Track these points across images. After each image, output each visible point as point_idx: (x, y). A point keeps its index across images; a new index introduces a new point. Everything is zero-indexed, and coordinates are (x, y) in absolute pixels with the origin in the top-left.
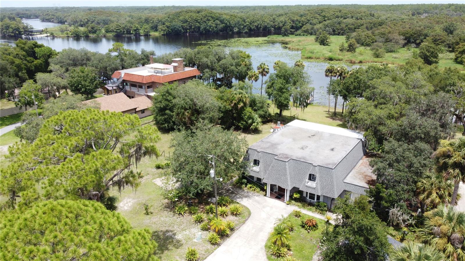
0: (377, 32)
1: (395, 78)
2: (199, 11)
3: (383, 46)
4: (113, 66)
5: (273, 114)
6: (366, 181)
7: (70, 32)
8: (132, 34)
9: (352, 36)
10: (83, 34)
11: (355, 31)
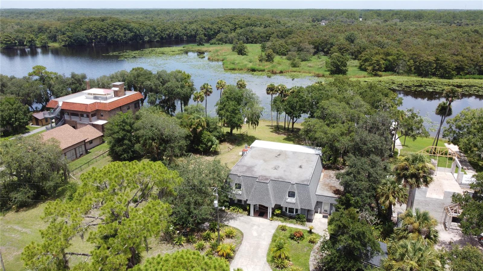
0: (289, 41)
3: (297, 56)
6: (332, 191)
8: (26, 45)
9: (268, 46)
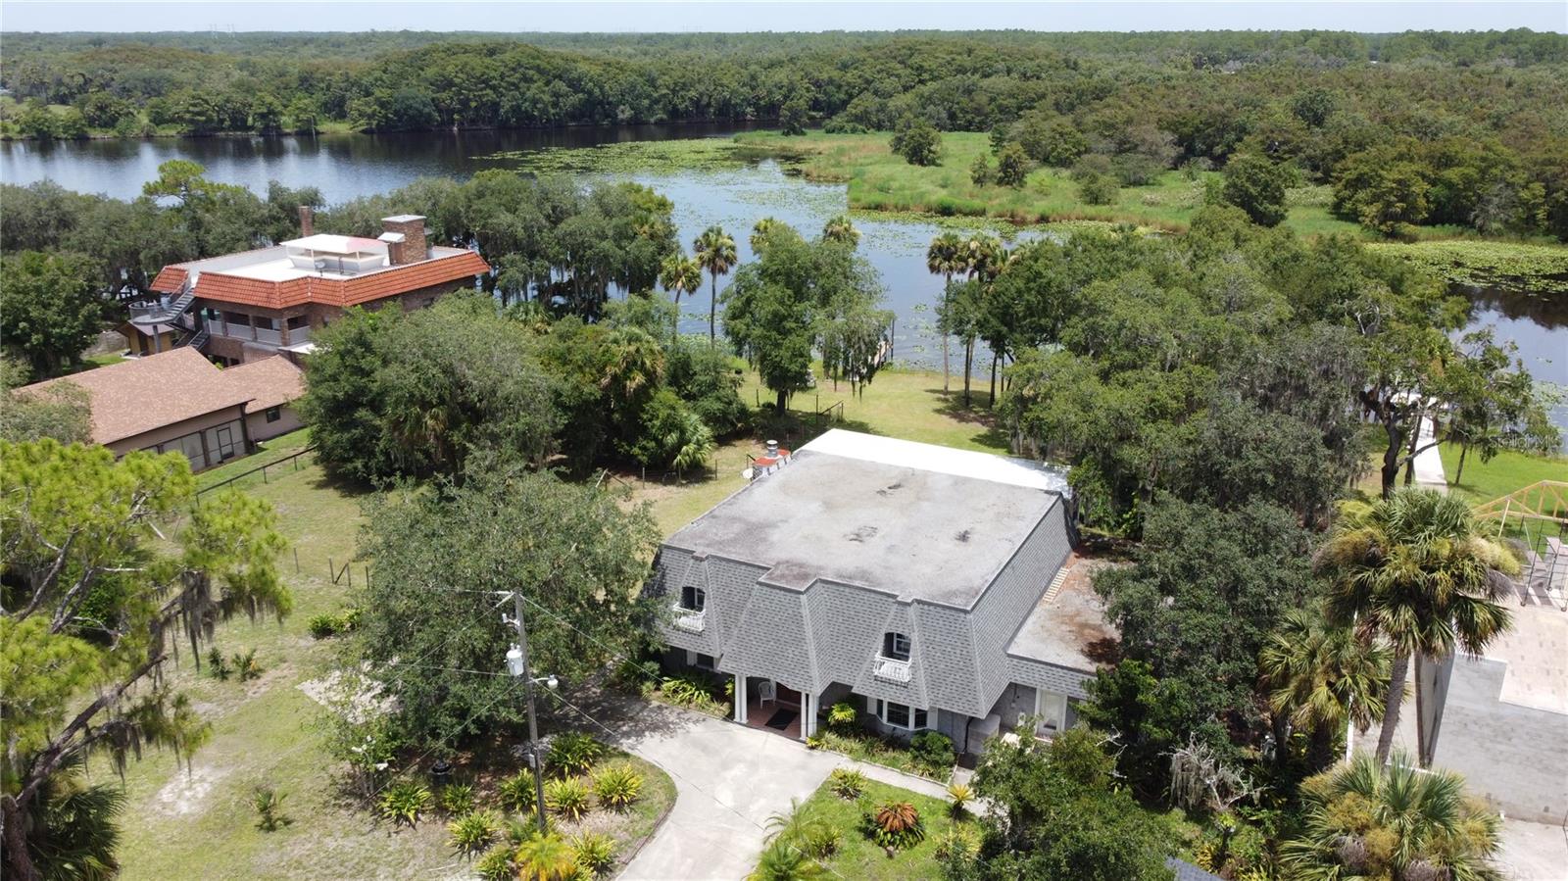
0: (1089, 119)
1: (1164, 275)
2: (493, 47)
3: (1110, 167)
4: (164, 246)
5: (753, 408)
6: (1082, 644)
7: (16, 122)
8: (252, 128)
9: (1013, 133)
10: (66, 128)
11: (1020, 117)
